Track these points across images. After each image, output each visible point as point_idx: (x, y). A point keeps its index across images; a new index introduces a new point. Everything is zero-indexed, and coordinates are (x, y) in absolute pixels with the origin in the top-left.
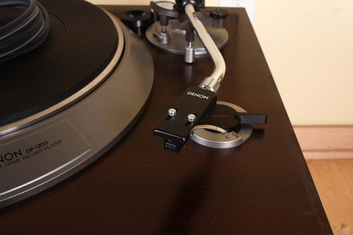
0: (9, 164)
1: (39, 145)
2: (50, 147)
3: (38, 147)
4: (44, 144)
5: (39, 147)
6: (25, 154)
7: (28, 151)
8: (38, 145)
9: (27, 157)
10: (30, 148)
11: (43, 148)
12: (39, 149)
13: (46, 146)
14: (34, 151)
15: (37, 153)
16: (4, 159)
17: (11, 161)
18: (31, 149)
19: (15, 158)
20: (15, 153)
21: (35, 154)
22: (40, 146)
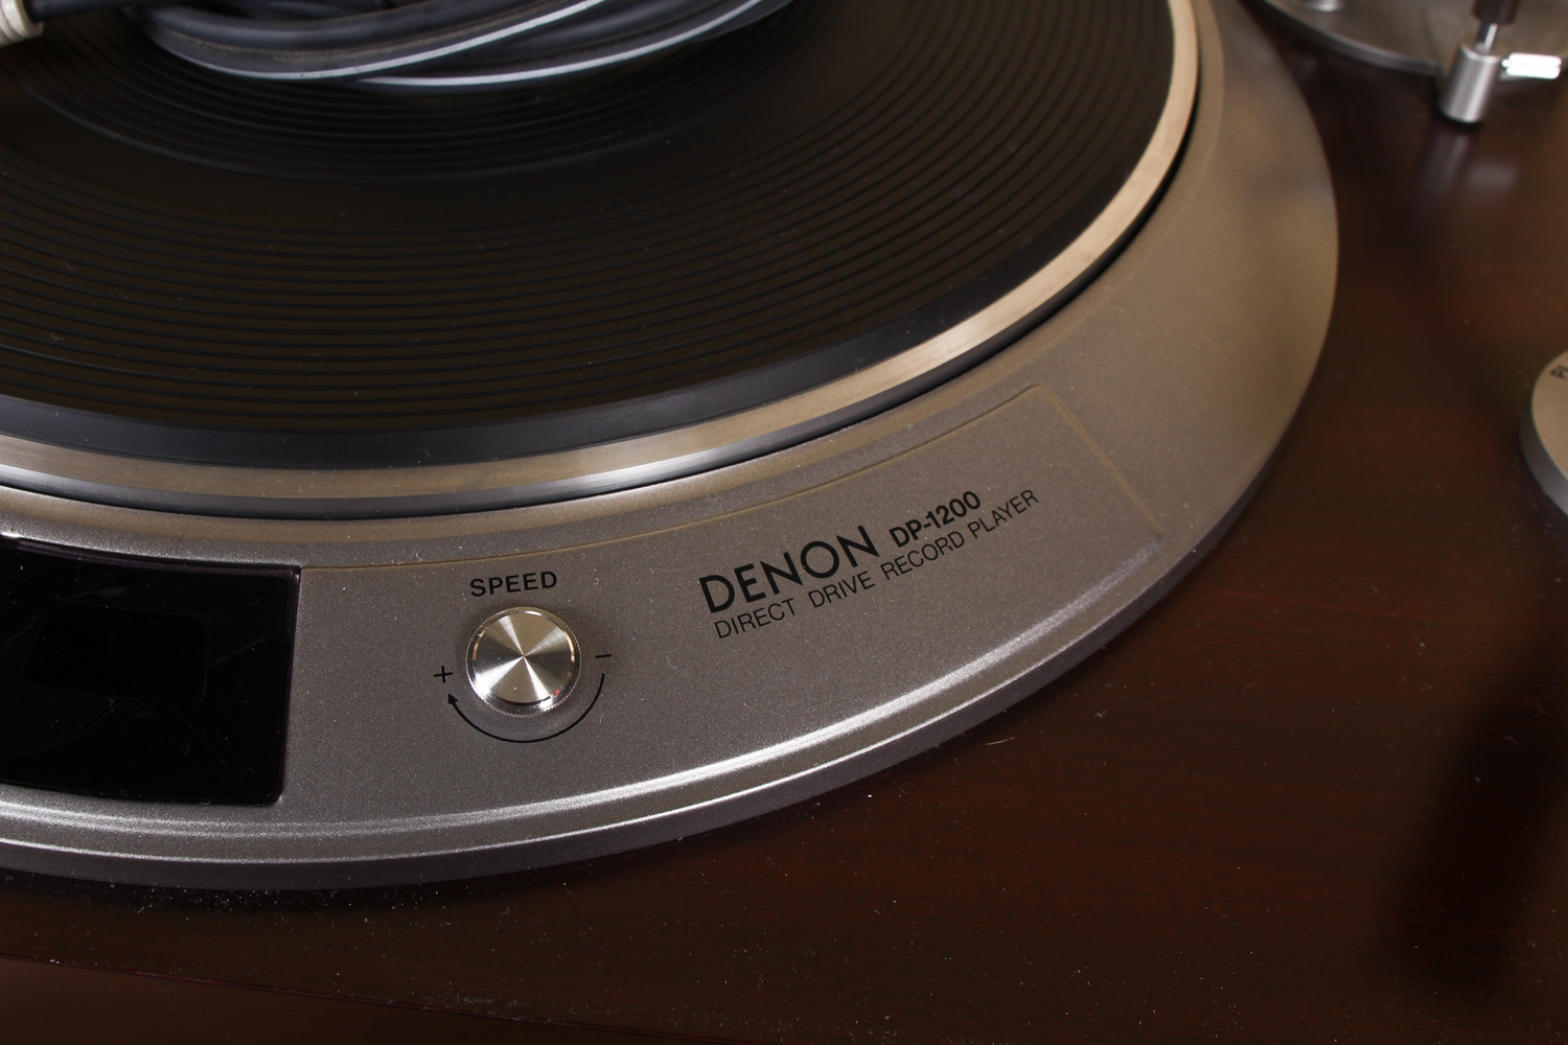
0: (826, 596)
1: (942, 511)
2: (989, 521)
3: (939, 518)
4: (965, 505)
5: (946, 522)
6: (888, 549)
7: (901, 536)
8: (938, 512)
9: (895, 568)
10: (908, 524)
11: (960, 524)
12: (944, 531)
13: (972, 515)
14: (927, 535)
15: (939, 547)
16: (801, 571)
17: (835, 579)
18: (912, 529)
19: (846, 570)
20: (844, 543)
21: (930, 552)
22: (945, 513)
